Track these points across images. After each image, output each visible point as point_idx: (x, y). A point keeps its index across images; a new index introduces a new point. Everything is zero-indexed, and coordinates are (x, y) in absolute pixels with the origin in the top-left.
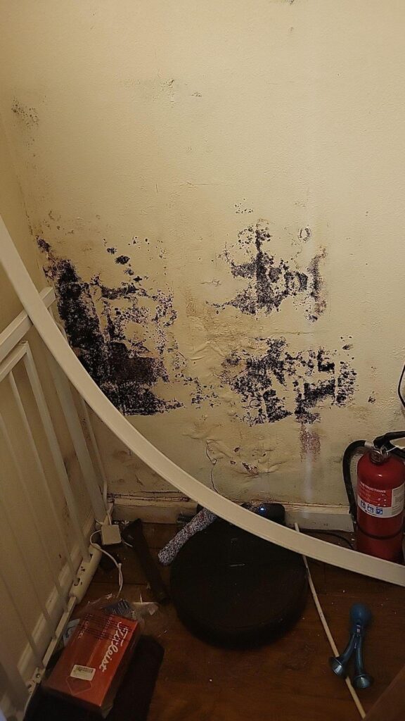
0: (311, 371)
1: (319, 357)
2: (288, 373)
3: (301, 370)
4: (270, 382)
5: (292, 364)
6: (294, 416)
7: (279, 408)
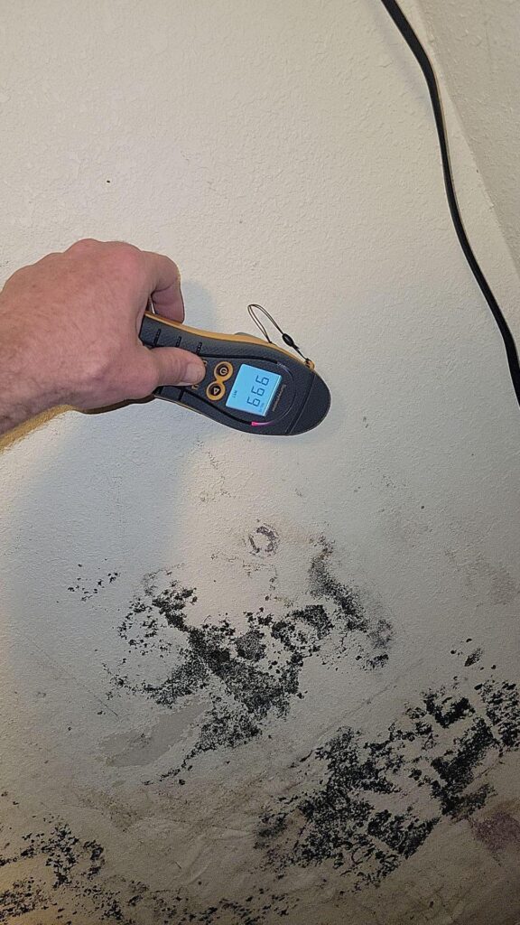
0: (431, 737)
1: (431, 708)
2: (390, 771)
3: (411, 750)
4: (367, 805)
5: (388, 753)
6: (446, 819)
7: (411, 827)
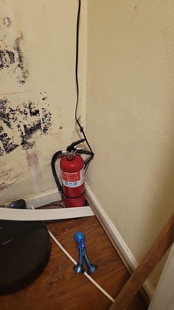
0: (26, 117)
1: (30, 107)
2: (13, 120)
3: (20, 117)
5: (14, 114)
6: (21, 147)
7: (11, 143)
